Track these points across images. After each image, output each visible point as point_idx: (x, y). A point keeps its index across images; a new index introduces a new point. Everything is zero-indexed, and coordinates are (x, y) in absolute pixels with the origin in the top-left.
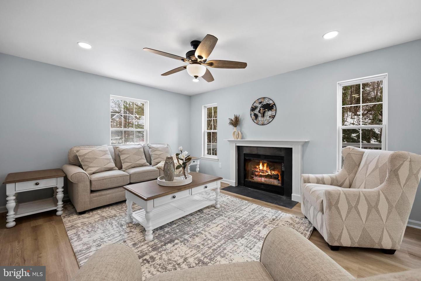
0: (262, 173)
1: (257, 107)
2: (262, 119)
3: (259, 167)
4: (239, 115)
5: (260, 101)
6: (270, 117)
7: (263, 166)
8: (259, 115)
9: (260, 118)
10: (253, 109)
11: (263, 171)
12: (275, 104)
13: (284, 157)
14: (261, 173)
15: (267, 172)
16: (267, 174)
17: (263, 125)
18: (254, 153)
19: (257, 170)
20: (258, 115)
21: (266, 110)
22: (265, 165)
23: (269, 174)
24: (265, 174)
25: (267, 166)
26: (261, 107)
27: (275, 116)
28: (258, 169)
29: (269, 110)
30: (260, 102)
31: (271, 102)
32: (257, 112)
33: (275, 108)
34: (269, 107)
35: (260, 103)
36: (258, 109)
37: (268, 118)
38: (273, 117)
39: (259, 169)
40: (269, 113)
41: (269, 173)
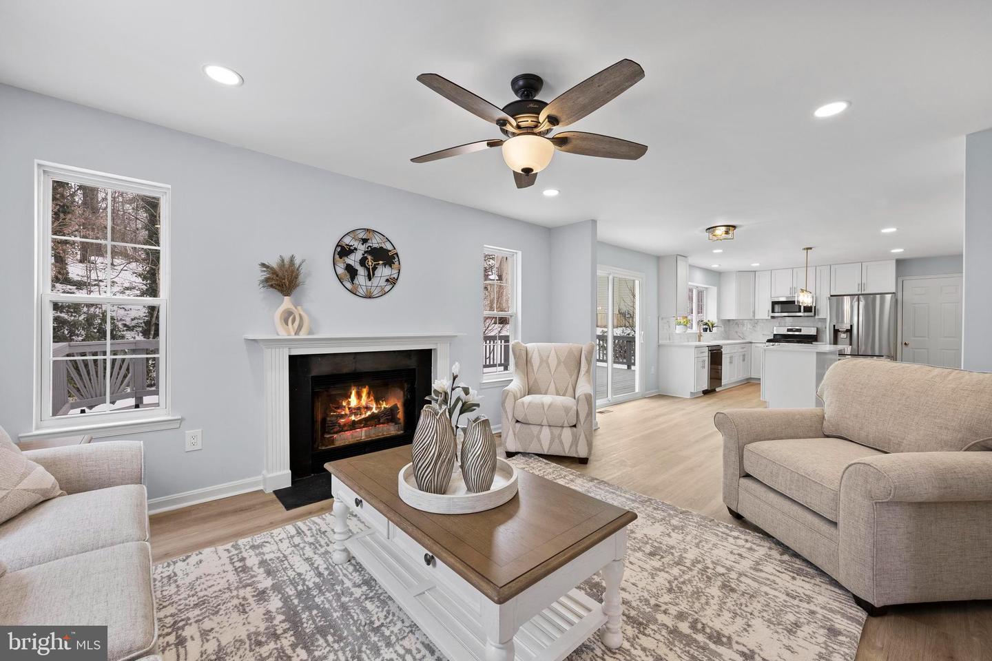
0: (356, 414)
1: (356, 249)
2: (369, 283)
3: (349, 403)
4: (303, 262)
5: (362, 235)
6: (387, 280)
7: (359, 396)
8: (361, 271)
9: (361, 278)
10: (343, 251)
11: (358, 410)
12: (397, 254)
13: (415, 369)
14: (353, 418)
15: (368, 408)
16: (369, 413)
17: (369, 296)
18: (346, 370)
19: (343, 413)
20: (357, 270)
21: (381, 262)
22: (365, 391)
23: (373, 413)
24: (363, 416)
25: (369, 394)
26: (365, 252)
27: (397, 279)
28: (347, 409)
29: (385, 265)
30: (362, 239)
31: (389, 247)
32: (354, 260)
33: (397, 263)
34: (384, 256)
35: (365, 241)
36: (358, 256)
37: (383, 283)
38: (392, 282)
39: (349, 408)
40: (384, 272)
41: (375, 410)
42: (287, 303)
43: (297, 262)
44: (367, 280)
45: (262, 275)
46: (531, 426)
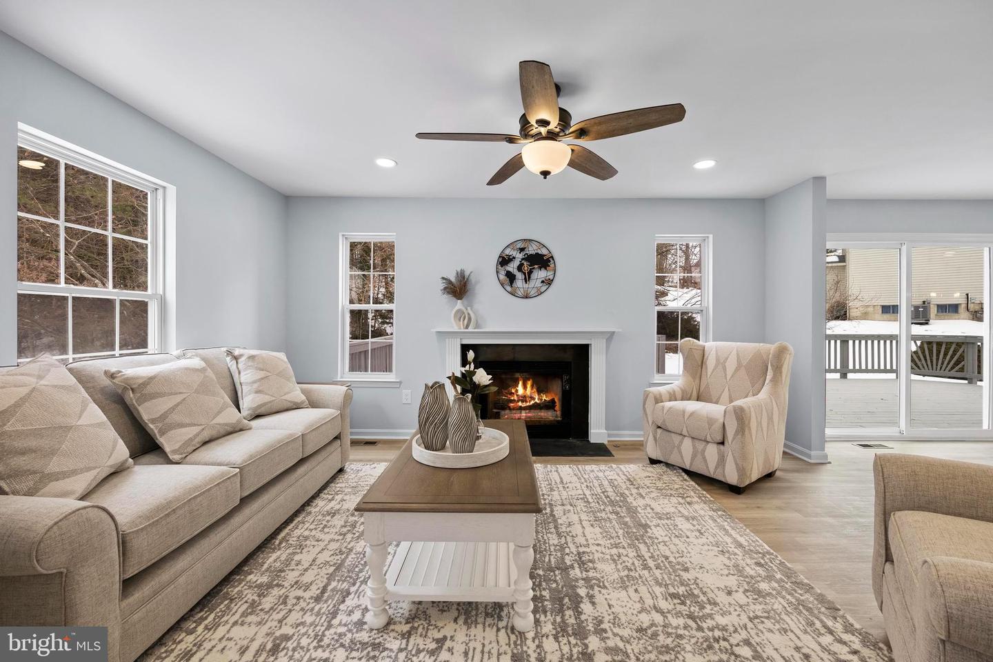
0: (523, 401)
1: (514, 258)
2: (526, 286)
3: (517, 391)
4: (471, 272)
5: (520, 245)
6: (543, 282)
7: (525, 387)
8: (519, 276)
9: (519, 283)
10: (504, 261)
11: (524, 399)
12: (552, 257)
13: (571, 362)
14: (520, 404)
15: (532, 398)
16: (532, 402)
17: (526, 297)
18: (506, 358)
19: (512, 398)
20: (515, 276)
21: (536, 266)
22: (529, 384)
23: (536, 402)
24: (528, 404)
25: (532, 387)
26: (522, 259)
27: (552, 280)
28: (515, 396)
29: (540, 268)
30: (520, 249)
31: (544, 252)
32: (512, 267)
33: (552, 266)
34: (541, 261)
35: (522, 250)
36: (516, 263)
37: (538, 284)
38: (548, 282)
39: (517, 395)
40: (540, 274)
41: (537, 400)
42: (459, 304)
43: (467, 274)
44: (524, 283)
45: (442, 285)
46: (673, 434)
